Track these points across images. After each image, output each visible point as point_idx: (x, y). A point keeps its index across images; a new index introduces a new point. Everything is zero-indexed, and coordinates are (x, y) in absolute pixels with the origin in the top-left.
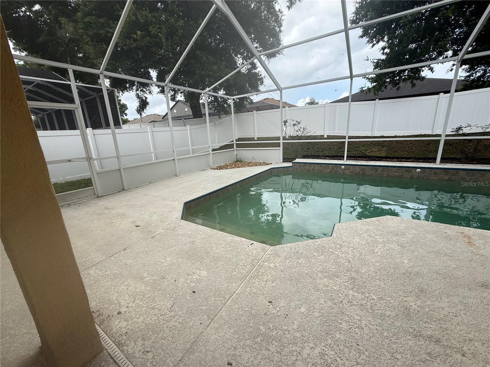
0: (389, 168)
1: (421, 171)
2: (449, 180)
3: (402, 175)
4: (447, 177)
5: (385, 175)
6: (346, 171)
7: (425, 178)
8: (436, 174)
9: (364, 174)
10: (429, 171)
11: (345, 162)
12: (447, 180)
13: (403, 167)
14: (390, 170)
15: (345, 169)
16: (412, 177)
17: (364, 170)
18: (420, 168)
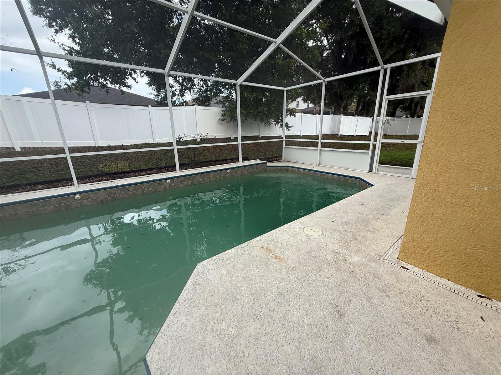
0: (141, 185)
1: (171, 182)
2: (192, 184)
3: (156, 189)
4: (190, 183)
5: (139, 194)
6: (86, 202)
7: (175, 187)
8: (182, 181)
9: (113, 199)
10: (176, 180)
11: (76, 188)
12: (190, 185)
13: (154, 181)
14: (143, 186)
15: (82, 199)
16: (165, 189)
17: (111, 193)
18: (169, 178)
